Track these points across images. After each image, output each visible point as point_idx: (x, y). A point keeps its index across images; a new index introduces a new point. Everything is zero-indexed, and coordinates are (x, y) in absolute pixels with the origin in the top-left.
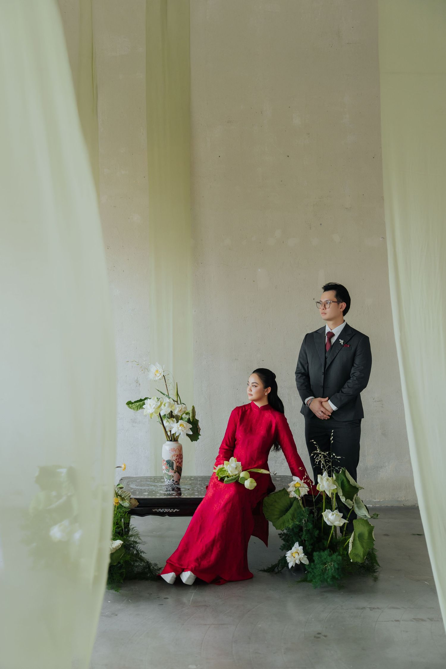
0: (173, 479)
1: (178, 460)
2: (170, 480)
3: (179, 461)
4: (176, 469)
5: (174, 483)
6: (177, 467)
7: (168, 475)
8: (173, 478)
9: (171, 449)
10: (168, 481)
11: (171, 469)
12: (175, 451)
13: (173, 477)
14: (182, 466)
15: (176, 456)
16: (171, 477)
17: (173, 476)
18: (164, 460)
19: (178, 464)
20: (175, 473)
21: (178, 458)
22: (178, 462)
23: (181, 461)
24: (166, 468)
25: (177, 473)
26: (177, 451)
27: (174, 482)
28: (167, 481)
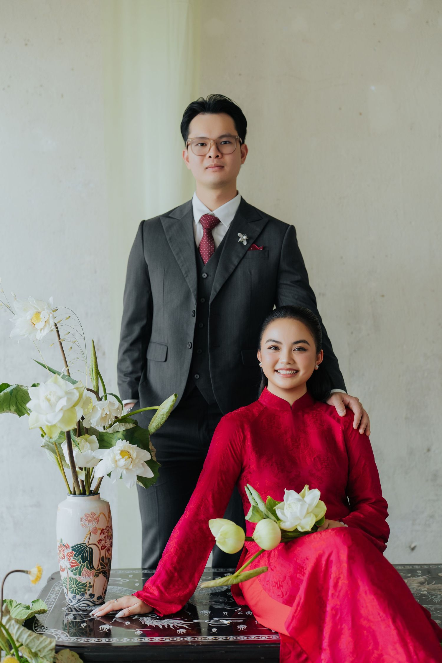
0: (91, 592)
1: (103, 542)
2: (83, 595)
3: (107, 544)
4: (100, 567)
5: (93, 602)
6: (102, 559)
7: (77, 583)
8: (91, 589)
9: (86, 516)
10: (78, 597)
11: (88, 568)
12: (97, 520)
13: (91, 587)
14: (111, 555)
15: (99, 532)
16: (87, 588)
17: (92, 584)
18: (67, 546)
19: (103, 553)
20: (98, 576)
21: (105, 538)
22: (103, 547)
23: (110, 543)
24: (72, 566)
25: (101, 575)
26: (102, 519)
27: (95, 599)
28: (75, 596)
